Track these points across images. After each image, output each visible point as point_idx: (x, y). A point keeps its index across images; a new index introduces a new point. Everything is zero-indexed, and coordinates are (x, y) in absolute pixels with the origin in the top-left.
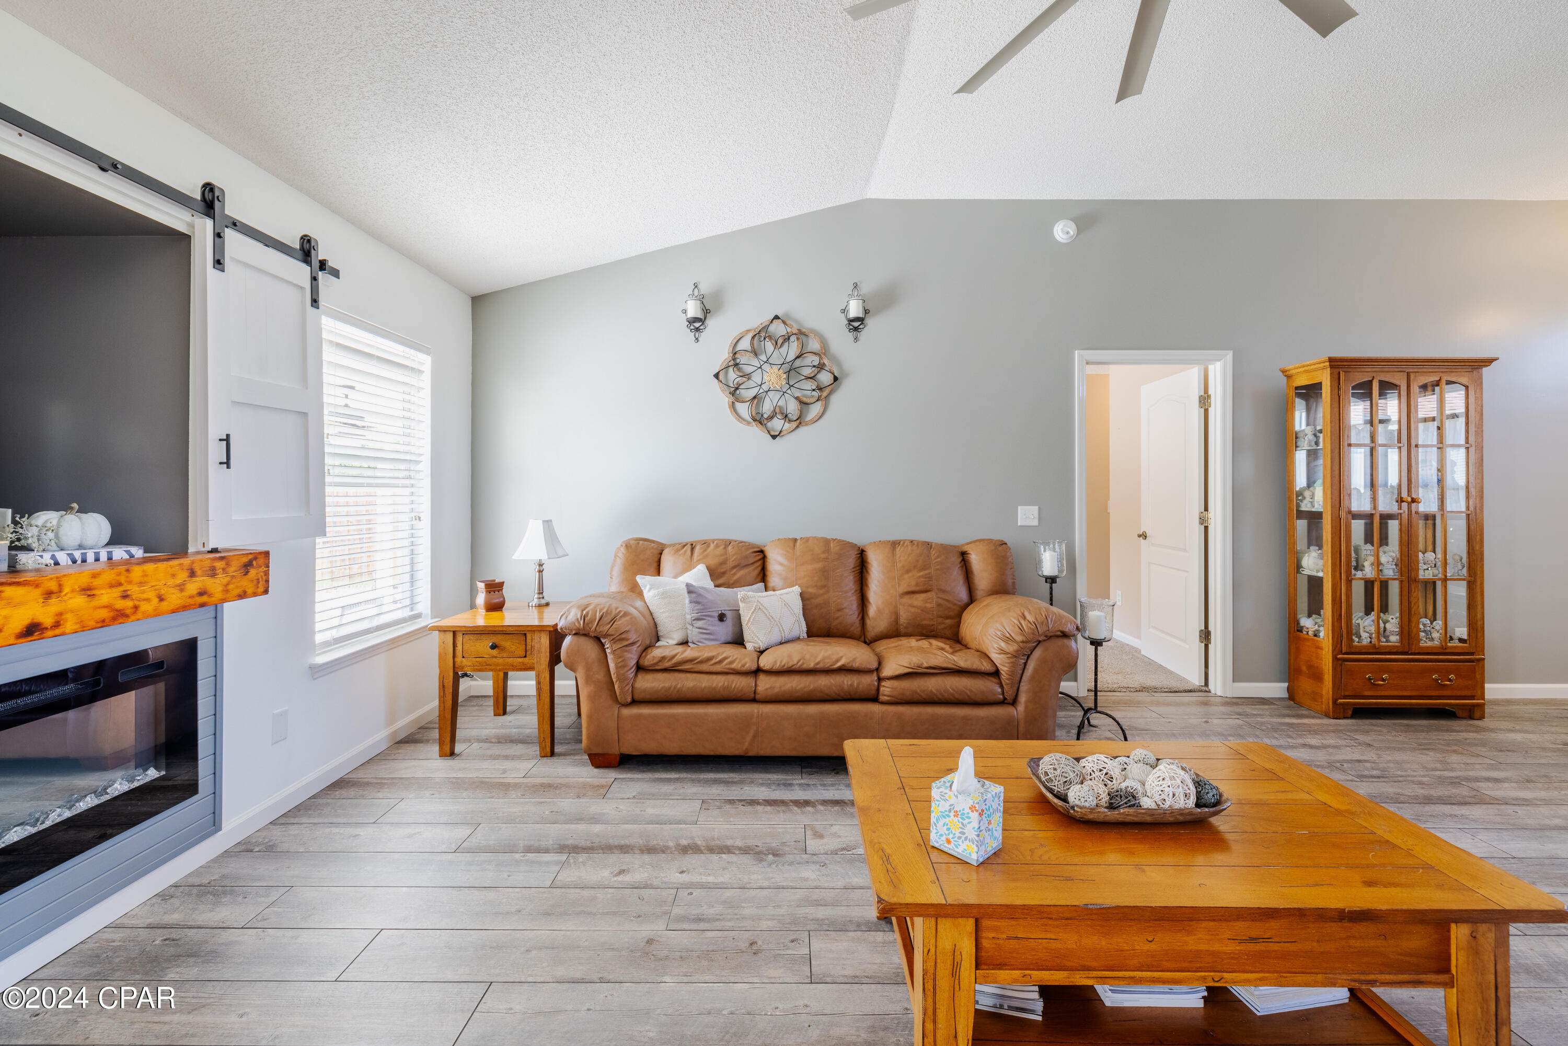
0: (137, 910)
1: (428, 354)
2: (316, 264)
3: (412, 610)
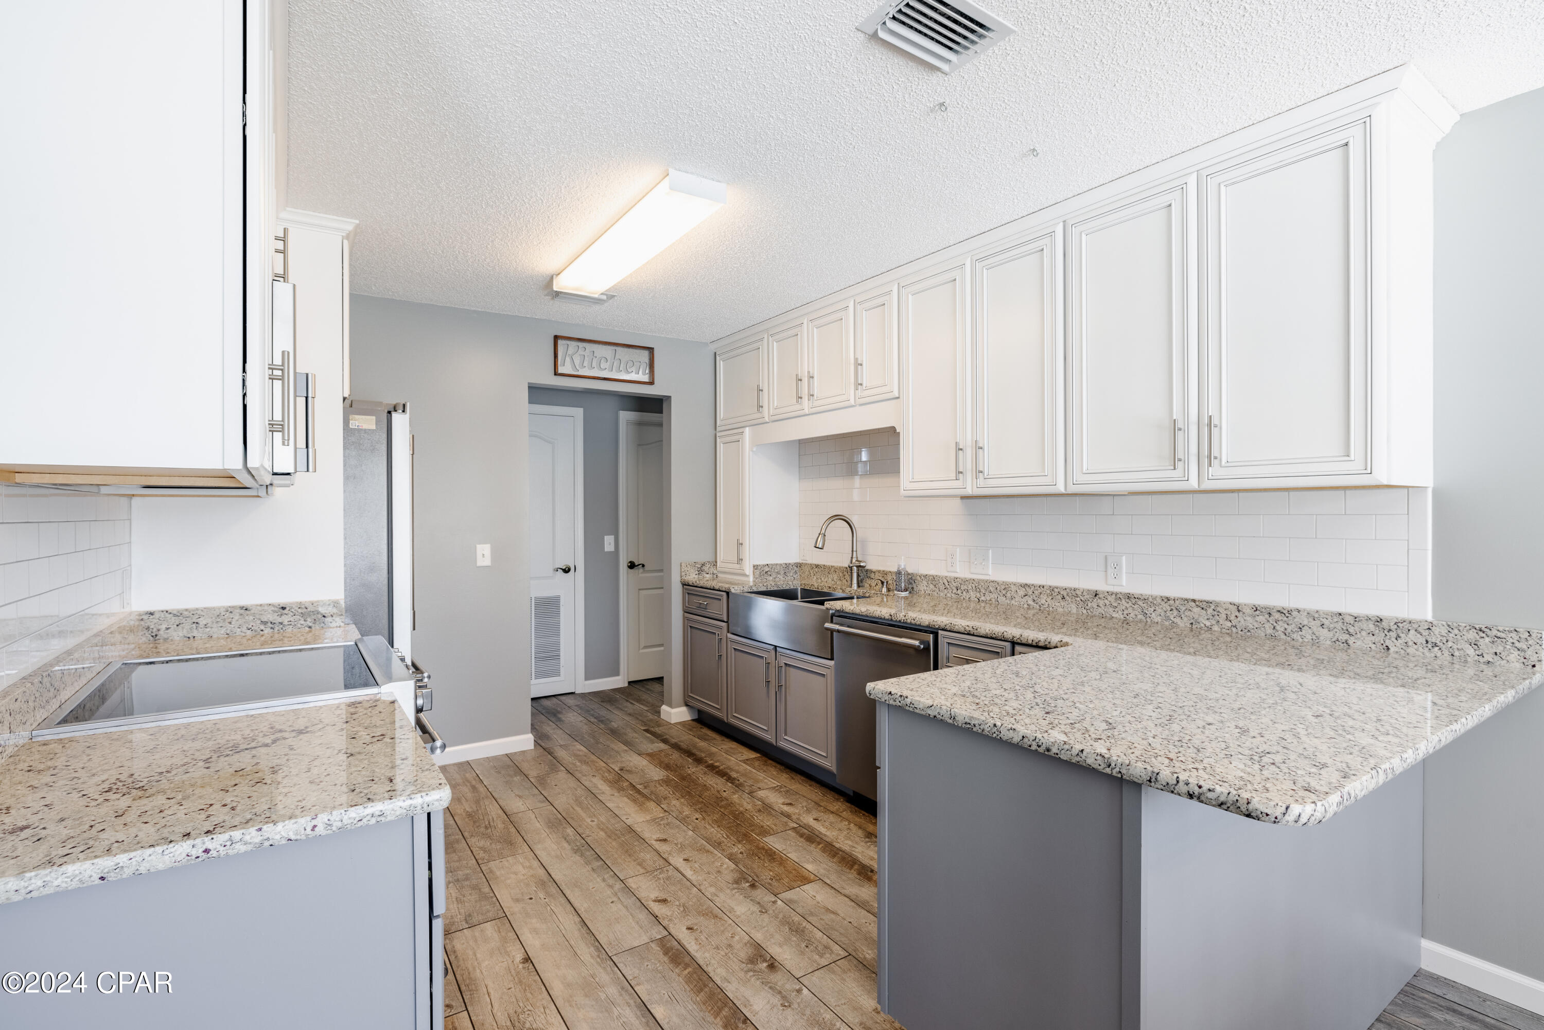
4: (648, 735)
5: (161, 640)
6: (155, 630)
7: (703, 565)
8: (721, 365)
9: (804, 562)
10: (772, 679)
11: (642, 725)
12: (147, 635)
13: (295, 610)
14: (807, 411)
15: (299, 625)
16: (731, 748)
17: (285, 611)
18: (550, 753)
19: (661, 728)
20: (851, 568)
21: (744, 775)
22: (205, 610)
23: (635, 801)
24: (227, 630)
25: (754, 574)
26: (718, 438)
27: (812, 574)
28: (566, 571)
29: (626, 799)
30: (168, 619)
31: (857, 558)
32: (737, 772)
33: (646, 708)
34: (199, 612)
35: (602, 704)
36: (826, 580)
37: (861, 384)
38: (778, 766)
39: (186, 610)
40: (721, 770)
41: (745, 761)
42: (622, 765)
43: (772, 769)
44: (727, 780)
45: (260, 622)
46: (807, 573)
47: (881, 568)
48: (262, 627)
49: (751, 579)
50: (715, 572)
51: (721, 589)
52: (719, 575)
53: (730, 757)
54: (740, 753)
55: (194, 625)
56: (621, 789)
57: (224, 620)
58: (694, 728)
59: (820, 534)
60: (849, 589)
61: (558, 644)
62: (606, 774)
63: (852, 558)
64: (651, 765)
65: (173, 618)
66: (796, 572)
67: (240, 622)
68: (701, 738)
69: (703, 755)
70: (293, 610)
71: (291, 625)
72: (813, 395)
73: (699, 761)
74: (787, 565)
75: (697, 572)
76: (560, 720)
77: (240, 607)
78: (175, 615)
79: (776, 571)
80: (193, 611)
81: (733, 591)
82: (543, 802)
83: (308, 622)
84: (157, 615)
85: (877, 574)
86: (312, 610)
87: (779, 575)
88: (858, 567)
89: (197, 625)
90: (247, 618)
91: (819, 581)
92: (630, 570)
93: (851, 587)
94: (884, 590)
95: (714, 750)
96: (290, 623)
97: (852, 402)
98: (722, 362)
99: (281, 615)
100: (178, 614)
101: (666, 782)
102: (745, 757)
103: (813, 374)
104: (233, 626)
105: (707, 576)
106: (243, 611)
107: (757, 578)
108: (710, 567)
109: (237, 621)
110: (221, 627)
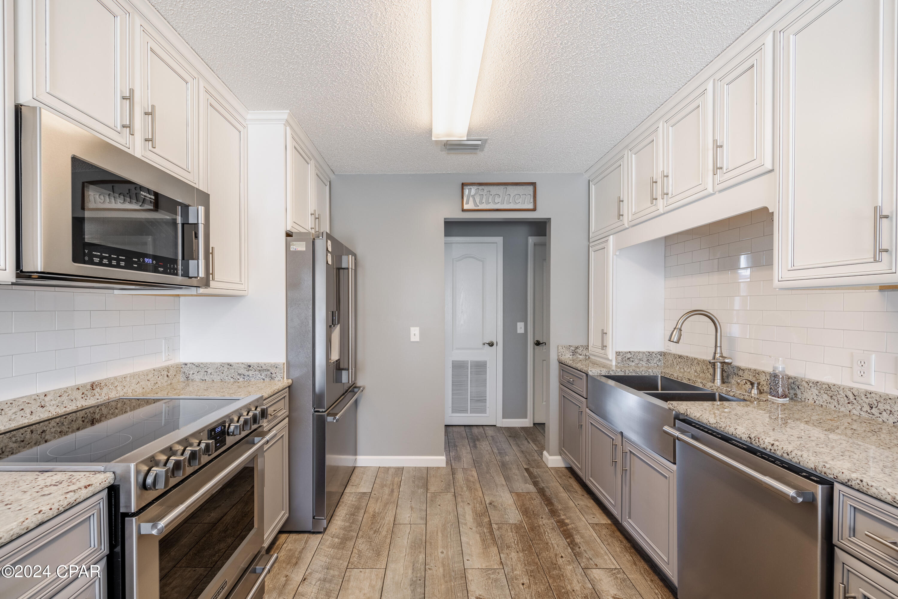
4: (526, 474)
5: (190, 380)
6: (187, 374)
7: (577, 348)
8: (593, 188)
9: (668, 351)
10: (619, 460)
11: (526, 464)
12: (184, 376)
13: (256, 368)
14: (661, 211)
15: (258, 378)
16: (587, 506)
17: (251, 368)
18: (453, 474)
19: (538, 470)
20: (714, 365)
21: (587, 543)
22: (211, 364)
23: (483, 541)
24: (221, 377)
25: (616, 359)
26: (590, 247)
27: (675, 364)
28: (491, 344)
29: (478, 537)
30: (194, 368)
31: (721, 353)
32: (582, 537)
33: (536, 449)
34: (208, 365)
35: (509, 438)
36: (688, 371)
37: (721, 168)
38: (625, 541)
39: (202, 364)
40: (568, 530)
41: (594, 526)
42: (494, 500)
43: (617, 544)
44: (569, 544)
45: (237, 374)
46: (670, 362)
47: (753, 367)
48: (239, 377)
49: (614, 363)
50: (587, 354)
51: (582, 370)
52: (591, 357)
53: (581, 516)
54: (593, 514)
55: (205, 373)
56: (480, 524)
57: (220, 371)
58: (564, 476)
59: (675, 329)
60: (711, 384)
61: (485, 392)
62: (478, 505)
63: (715, 353)
64: (514, 506)
65: (196, 368)
66: (660, 360)
67: (228, 373)
68: (567, 489)
69: (560, 507)
70: (254, 368)
71: (253, 377)
72: (667, 194)
73: (553, 512)
74: (650, 354)
75: (571, 354)
76: (475, 446)
77: (227, 364)
78: (197, 366)
79: (639, 358)
80: (205, 364)
81: (590, 373)
82: (422, 519)
83: (262, 376)
84: (188, 366)
85: (746, 372)
86: (265, 369)
87: (641, 362)
88: (723, 363)
89: (207, 373)
90: (231, 371)
91: (682, 370)
92: (536, 346)
93: (714, 382)
94: (755, 391)
95: (571, 504)
96: (253, 376)
97: (710, 190)
98: (593, 186)
99: (248, 370)
100: (198, 366)
101: (517, 528)
102: (595, 521)
103: (668, 173)
104: (224, 375)
105: (581, 357)
106: (229, 366)
107: (619, 363)
108: (582, 350)
109: (226, 372)
110: (218, 375)
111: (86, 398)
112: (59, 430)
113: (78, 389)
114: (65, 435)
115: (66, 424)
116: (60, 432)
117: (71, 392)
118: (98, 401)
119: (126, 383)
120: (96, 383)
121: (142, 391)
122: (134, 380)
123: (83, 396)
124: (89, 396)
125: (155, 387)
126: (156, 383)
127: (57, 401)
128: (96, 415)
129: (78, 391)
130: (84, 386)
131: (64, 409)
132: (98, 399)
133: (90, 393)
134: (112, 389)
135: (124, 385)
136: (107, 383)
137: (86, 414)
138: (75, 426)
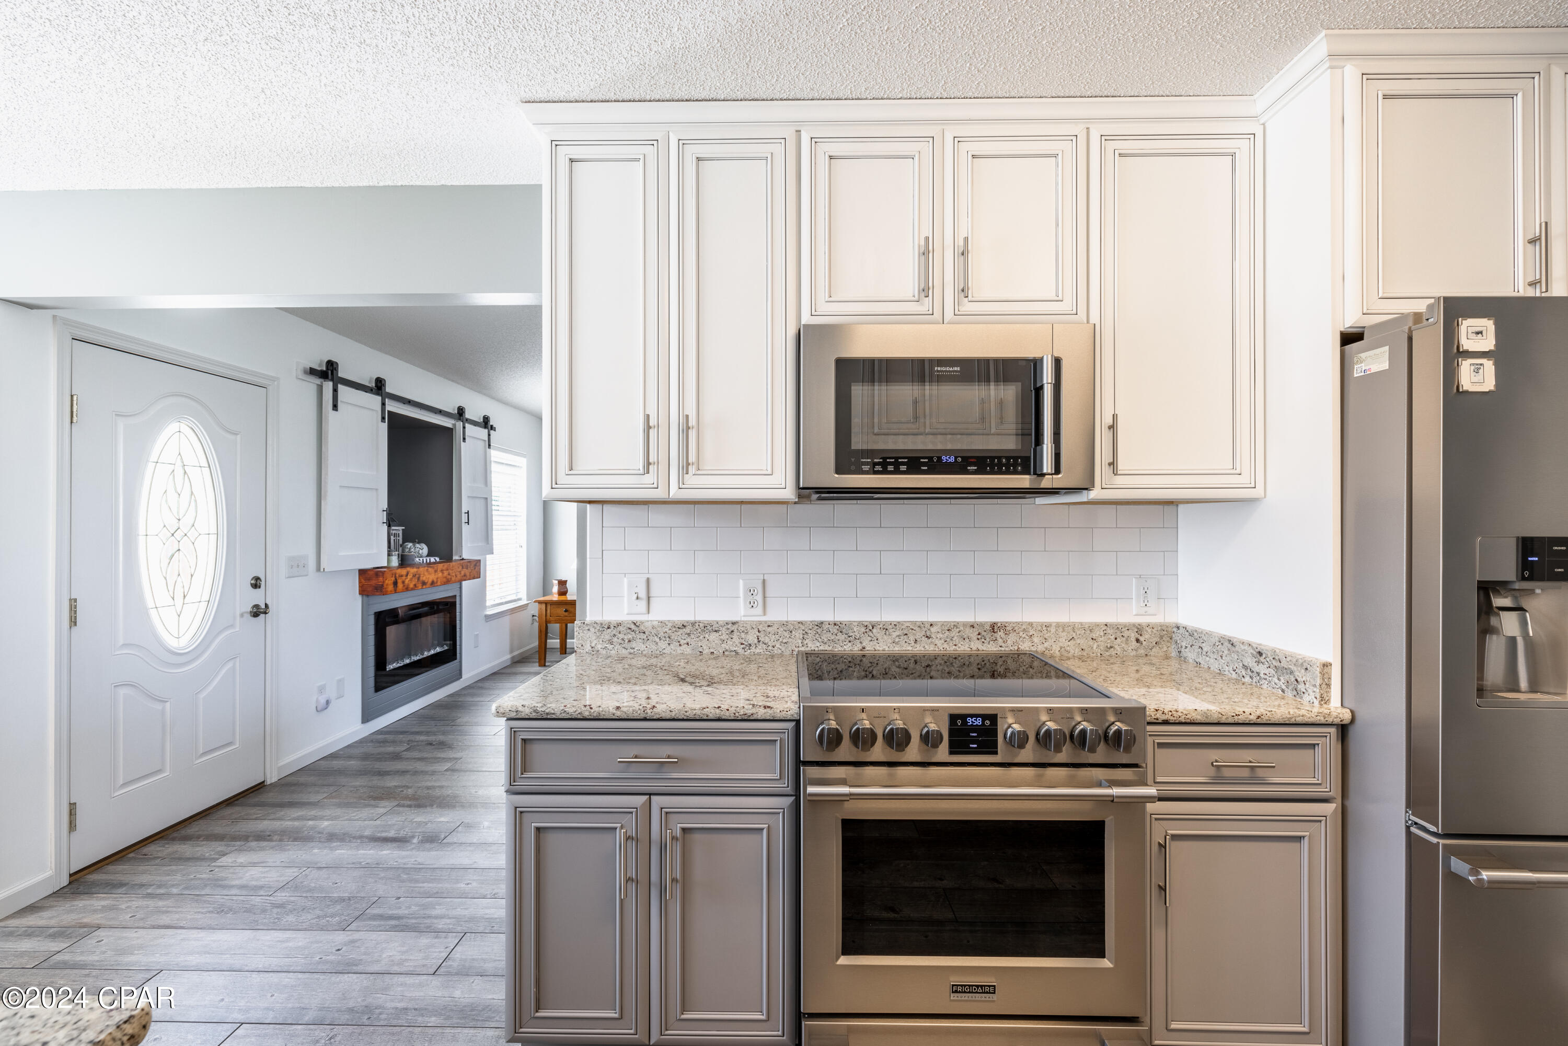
0: (446, 698)
1: (525, 457)
2: (489, 427)
3: (517, 595)
12: (1176, 649)
13: (1270, 660)
17: (1262, 659)
22: (1207, 635)
24: (1219, 664)
34: (1204, 636)
39: (1197, 631)
45: (1241, 665)
48: (1244, 673)
55: (1200, 650)
57: (1218, 652)
65: (1189, 636)
67: (1228, 658)
71: (1266, 678)
77: (1229, 640)
78: (1190, 634)
80: (1200, 633)
90: (1233, 655)
96: (1266, 676)
99: (1259, 662)
100: (1192, 633)
104: (1223, 662)
106: (1231, 645)
109: (1226, 656)
110: (1216, 659)
111: (983, 640)
112: (947, 670)
113: (973, 626)
114: (954, 677)
115: (956, 666)
116: (948, 673)
117: (962, 629)
118: (1000, 648)
119: (1049, 634)
120: (999, 625)
121: (1080, 653)
122: (1064, 634)
123: (979, 637)
124: (988, 639)
125: (1108, 654)
126: (1111, 647)
127: (946, 635)
128: (998, 667)
129: (972, 629)
130: (981, 625)
131: (954, 647)
132: (1001, 647)
133: (989, 635)
134: (1024, 638)
135: (1046, 636)
136: (1016, 628)
137: (983, 661)
138: (968, 671)
